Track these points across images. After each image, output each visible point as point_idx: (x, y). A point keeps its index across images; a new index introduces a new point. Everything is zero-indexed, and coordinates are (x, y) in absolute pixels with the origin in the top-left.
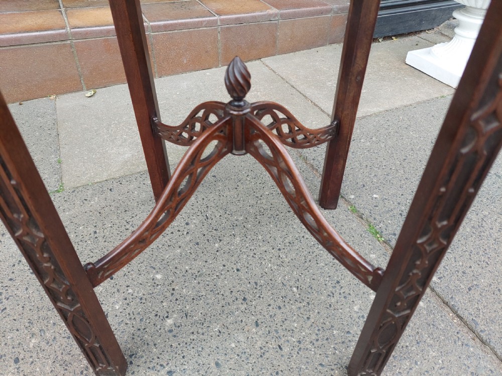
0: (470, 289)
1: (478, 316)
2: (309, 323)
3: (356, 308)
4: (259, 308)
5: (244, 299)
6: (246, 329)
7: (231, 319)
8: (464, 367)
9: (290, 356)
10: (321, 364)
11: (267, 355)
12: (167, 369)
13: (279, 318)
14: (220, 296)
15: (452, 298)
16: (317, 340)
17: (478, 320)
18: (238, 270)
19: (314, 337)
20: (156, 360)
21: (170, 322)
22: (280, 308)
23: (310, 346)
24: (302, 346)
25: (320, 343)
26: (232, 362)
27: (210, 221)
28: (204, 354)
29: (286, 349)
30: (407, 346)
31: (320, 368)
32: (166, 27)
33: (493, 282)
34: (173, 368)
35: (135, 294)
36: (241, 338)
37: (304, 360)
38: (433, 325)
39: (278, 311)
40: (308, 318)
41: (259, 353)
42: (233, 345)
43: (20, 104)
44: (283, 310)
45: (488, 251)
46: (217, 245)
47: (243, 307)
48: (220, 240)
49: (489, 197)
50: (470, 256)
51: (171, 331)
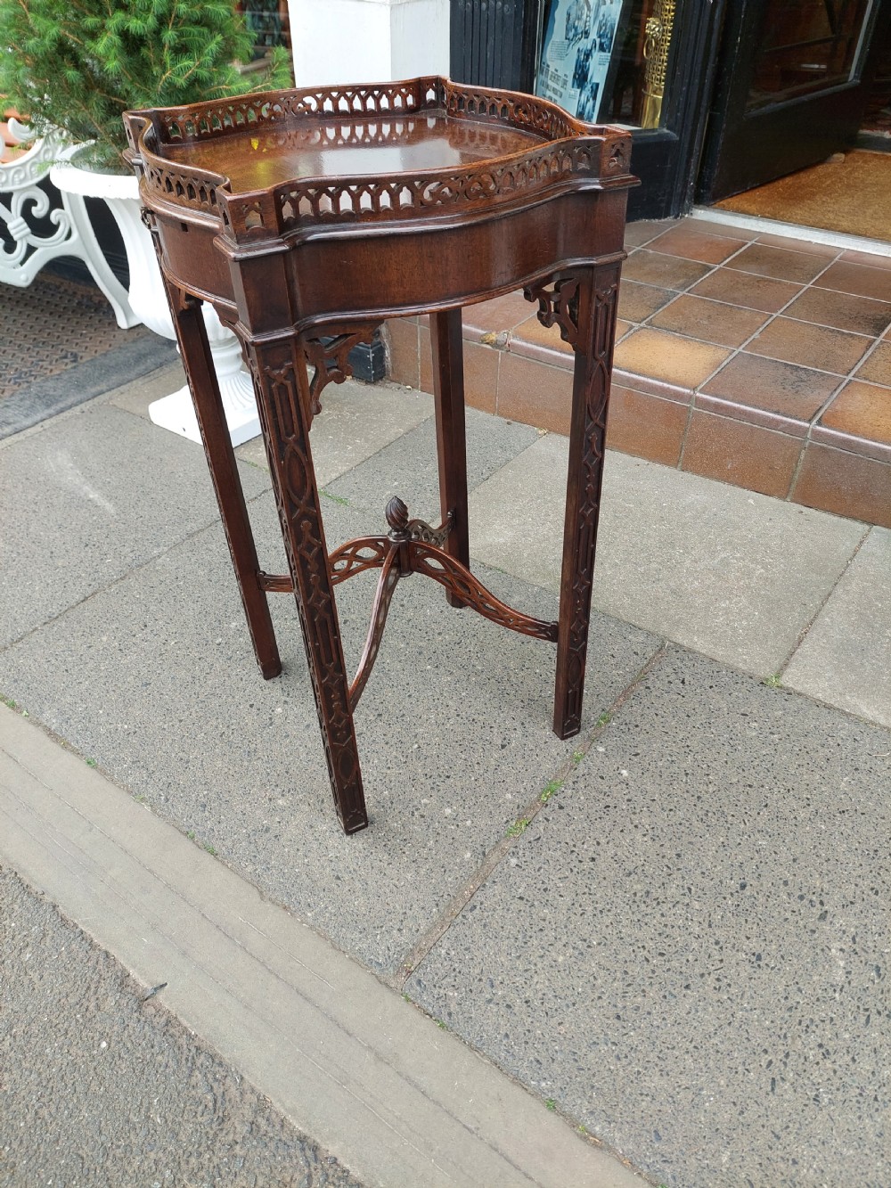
0: (521, 898)
1: (484, 910)
3: (425, 801)
5: (380, 715)
8: (408, 905)
12: (287, 699)
14: (372, 697)
15: (494, 882)
16: (369, 782)
17: (477, 912)
18: (410, 696)
27: (457, 646)
30: (404, 853)
32: (717, 407)
33: (553, 923)
38: (445, 871)
40: (389, 768)
43: (508, 423)
44: (386, 747)
45: (609, 914)
46: (429, 667)
47: (372, 718)
48: (437, 667)
49: (745, 906)
50: (584, 893)
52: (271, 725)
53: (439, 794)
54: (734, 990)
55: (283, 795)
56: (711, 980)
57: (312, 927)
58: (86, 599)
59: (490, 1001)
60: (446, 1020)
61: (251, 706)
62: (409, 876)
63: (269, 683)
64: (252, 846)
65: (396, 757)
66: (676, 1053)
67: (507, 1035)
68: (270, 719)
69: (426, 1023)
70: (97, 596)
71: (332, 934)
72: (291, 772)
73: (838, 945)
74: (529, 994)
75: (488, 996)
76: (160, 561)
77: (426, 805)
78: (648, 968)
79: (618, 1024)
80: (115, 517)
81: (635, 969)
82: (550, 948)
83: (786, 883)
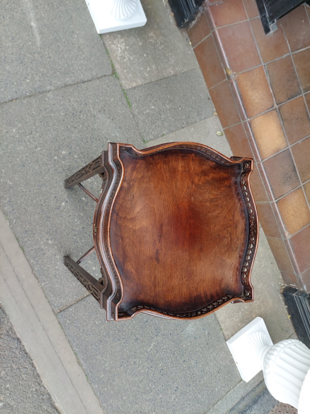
1: (87, 302)
2: (84, 245)
3: (90, 262)
4: (89, 228)
6: (82, 224)
7: (85, 219)
8: (69, 293)
9: (73, 239)
10: (70, 248)
11: (73, 231)
13: (85, 235)
17: (85, 302)
19: (79, 246)
20: (71, 196)
21: (84, 199)
22: (89, 236)
23: (76, 245)
24: (76, 243)
25: (77, 248)
26: (70, 220)
28: (73, 211)
29: (75, 237)
31: (69, 248)
34: (68, 202)
35: (94, 185)
36: (78, 223)
37: (71, 243)
39: (88, 235)
40: (86, 245)
41: (73, 229)
42: (76, 220)
43: (209, 99)
44: (88, 237)
49: (143, 326)
51: (80, 200)
52: (59, 209)
53: (95, 261)
54: (127, 345)
55: (51, 240)
56: (124, 340)
57: (42, 288)
58: (12, 100)
59: (75, 326)
60: (63, 327)
61: (56, 197)
62: (74, 284)
63: (65, 190)
64: (35, 254)
65: (89, 242)
66: (107, 353)
67: (75, 336)
68: (59, 206)
69: (58, 325)
70: (18, 101)
71: (46, 292)
72: (57, 232)
73: (154, 343)
74: (85, 328)
75: (76, 325)
76: (48, 95)
77: (89, 263)
78: (114, 332)
79: (100, 342)
80: (39, 49)
81: (111, 332)
82: (96, 319)
83: (155, 325)
